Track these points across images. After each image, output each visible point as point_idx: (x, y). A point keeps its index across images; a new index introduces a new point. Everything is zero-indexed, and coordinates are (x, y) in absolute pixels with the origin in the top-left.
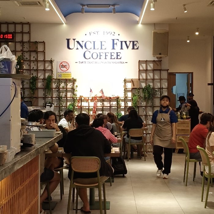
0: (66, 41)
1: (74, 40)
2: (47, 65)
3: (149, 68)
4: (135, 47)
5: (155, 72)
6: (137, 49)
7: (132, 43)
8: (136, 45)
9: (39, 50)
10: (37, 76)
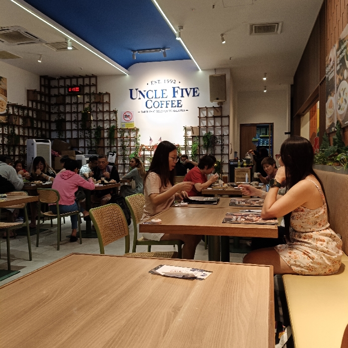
0: (129, 91)
1: (137, 89)
2: (112, 115)
3: (210, 115)
4: (196, 94)
5: (216, 119)
7: (192, 90)
9: (105, 101)
10: (101, 126)
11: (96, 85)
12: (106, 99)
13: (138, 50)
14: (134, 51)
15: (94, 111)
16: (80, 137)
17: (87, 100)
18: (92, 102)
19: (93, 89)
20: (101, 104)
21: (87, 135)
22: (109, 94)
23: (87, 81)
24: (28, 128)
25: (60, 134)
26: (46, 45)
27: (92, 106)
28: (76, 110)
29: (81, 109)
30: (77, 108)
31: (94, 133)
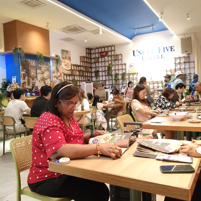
0: (133, 52)
1: (137, 51)
2: (123, 66)
3: (182, 62)
4: (172, 50)
5: (186, 64)
6: (174, 50)
7: (170, 47)
8: (173, 48)
9: (119, 59)
10: (118, 73)
11: (114, 51)
12: (120, 57)
13: (138, 28)
14: (135, 29)
15: (114, 65)
16: (106, 79)
17: (110, 59)
18: (112, 60)
19: (113, 53)
20: (118, 61)
21: (110, 78)
22: (122, 55)
23: (110, 49)
24: (81, 76)
25: (97, 78)
26: (89, 32)
27: (113, 62)
28: (104, 65)
29: (107, 64)
30: (105, 64)
31: (114, 77)
